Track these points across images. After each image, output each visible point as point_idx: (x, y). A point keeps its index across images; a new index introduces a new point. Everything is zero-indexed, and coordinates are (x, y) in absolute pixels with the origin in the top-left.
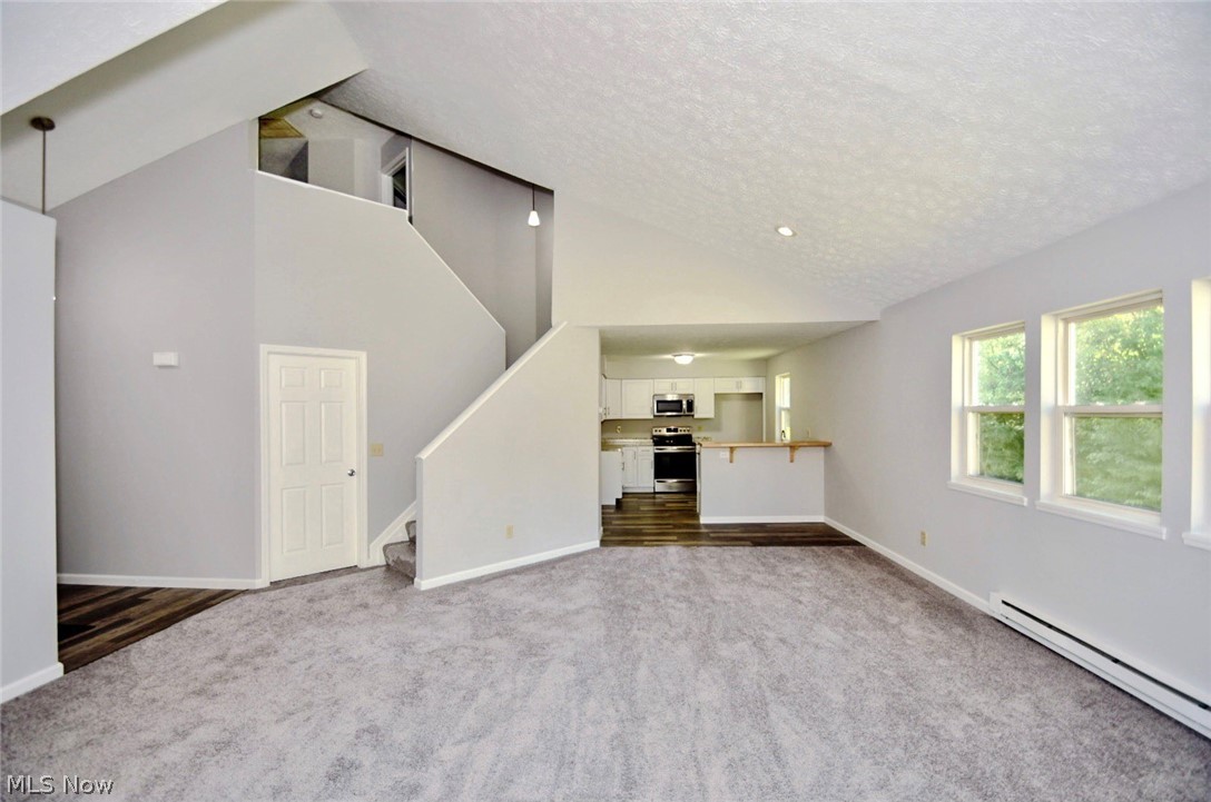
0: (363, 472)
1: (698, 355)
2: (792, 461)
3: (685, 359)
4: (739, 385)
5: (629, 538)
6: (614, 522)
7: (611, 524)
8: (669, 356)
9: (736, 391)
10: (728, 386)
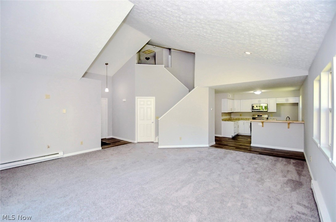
0: (154, 122)
1: (263, 91)
2: (289, 128)
3: (258, 92)
4: (287, 100)
5: (221, 146)
6: (223, 142)
7: (221, 142)
8: (252, 92)
9: (286, 102)
10: (282, 100)
